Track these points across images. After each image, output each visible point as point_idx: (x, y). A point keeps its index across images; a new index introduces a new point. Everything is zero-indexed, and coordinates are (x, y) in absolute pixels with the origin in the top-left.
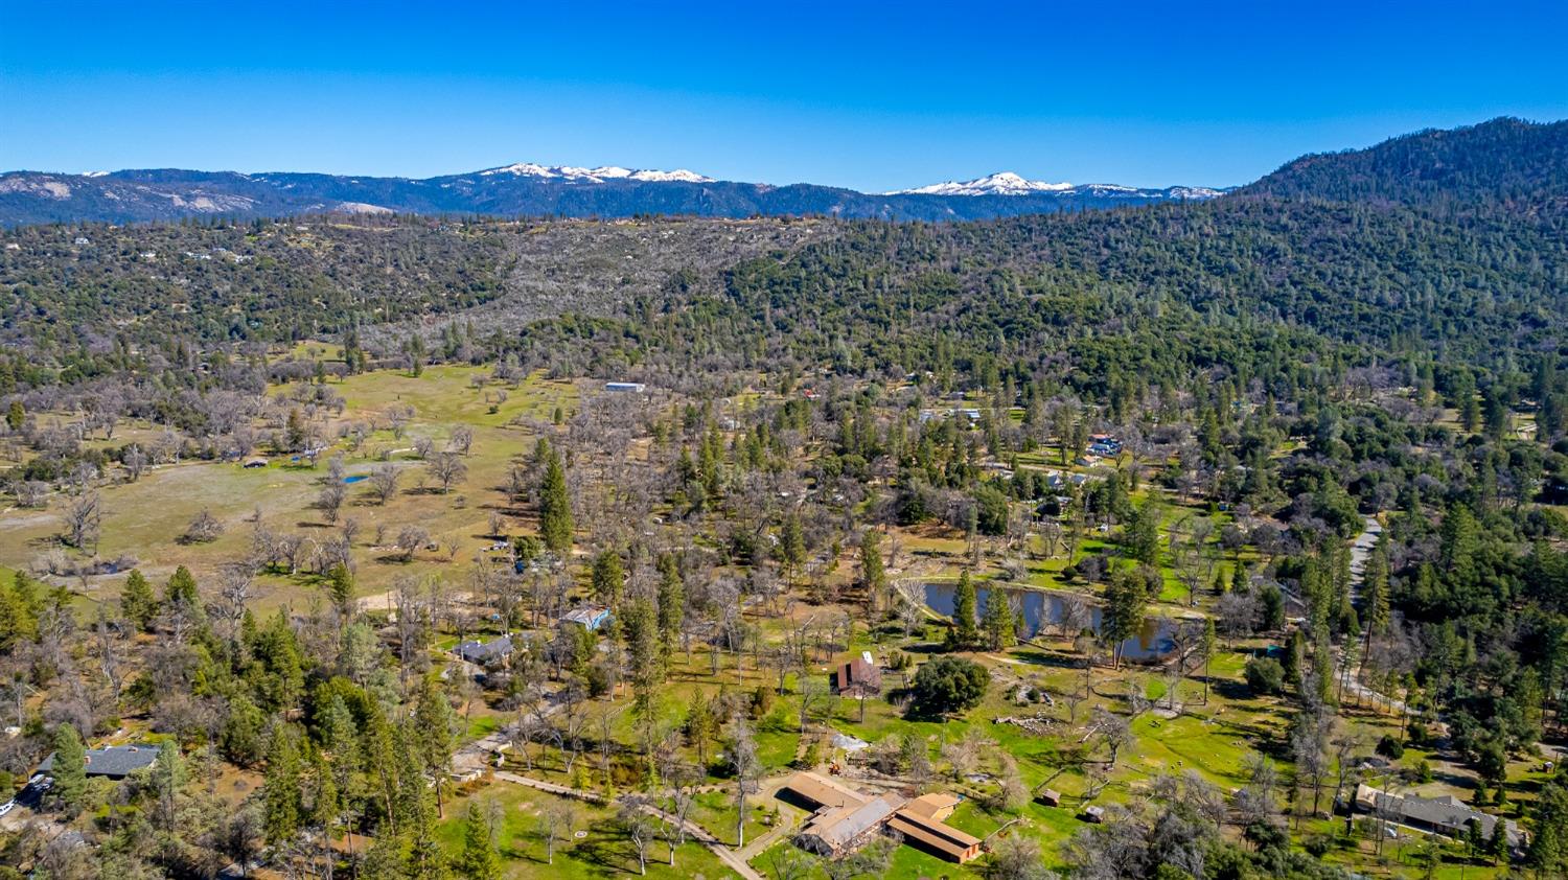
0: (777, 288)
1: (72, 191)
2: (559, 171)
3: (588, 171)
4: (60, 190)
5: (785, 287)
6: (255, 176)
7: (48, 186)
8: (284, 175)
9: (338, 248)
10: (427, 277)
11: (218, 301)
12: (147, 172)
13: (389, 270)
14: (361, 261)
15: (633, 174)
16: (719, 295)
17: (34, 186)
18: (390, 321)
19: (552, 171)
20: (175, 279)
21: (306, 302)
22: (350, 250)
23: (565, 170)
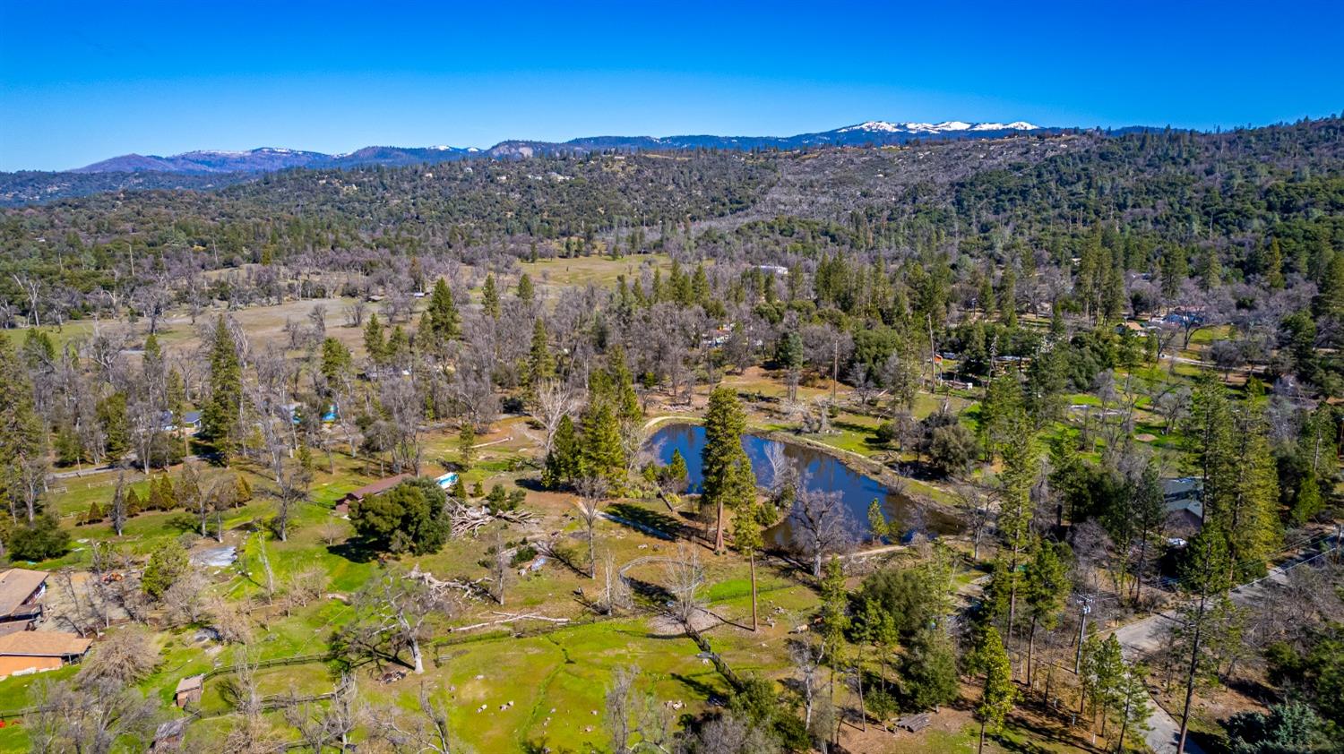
0: (1003, 197)
1: (534, 153)
2: (905, 126)
3: (930, 126)
4: (527, 152)
5: (1012, 195)
6: (662, 139)
7: (521, 150)
8: (683, 137)
9: (639, 171)
10: (699, 193)
11: (535, 210)
12: (590, 139)
13: (671, 188)
14: (652, 181)
15: (973, 126)
16: (947, 205)
17: (513, 150)
18: (647, 225)
19: (898, 127)
20: (511, 194)
21: (593, 209)
22: (648, 173)
23: (910, 126)
